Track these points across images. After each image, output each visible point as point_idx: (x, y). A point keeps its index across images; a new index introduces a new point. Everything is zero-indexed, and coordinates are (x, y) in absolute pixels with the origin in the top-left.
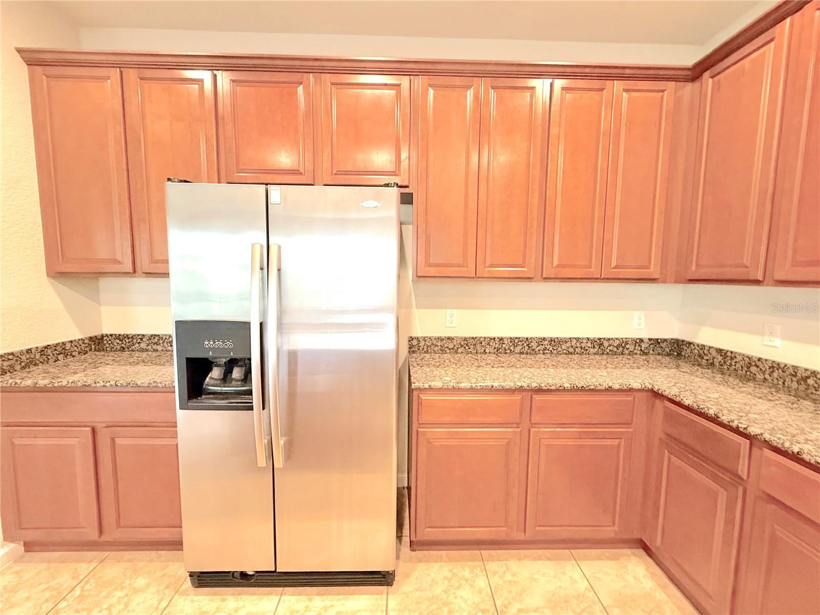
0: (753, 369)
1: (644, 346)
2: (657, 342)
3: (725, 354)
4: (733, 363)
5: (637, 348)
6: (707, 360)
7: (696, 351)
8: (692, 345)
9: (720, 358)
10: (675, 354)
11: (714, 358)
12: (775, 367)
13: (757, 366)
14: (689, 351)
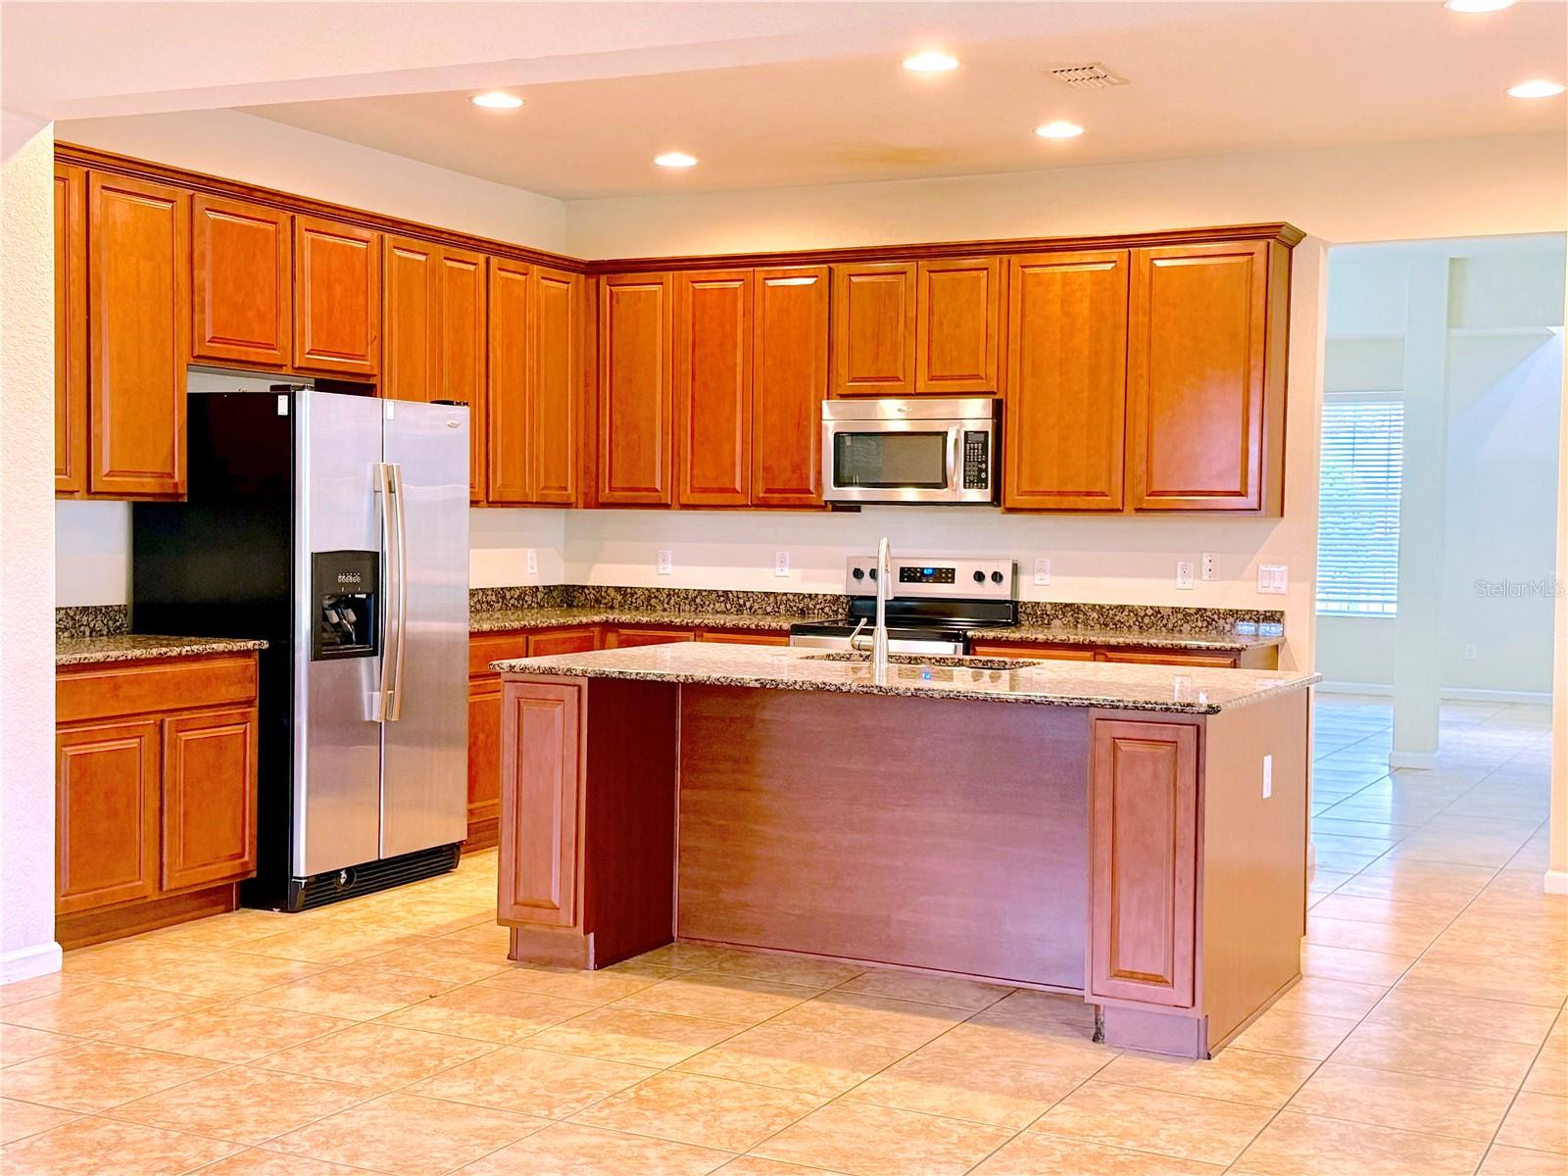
1: (539, 596)
3: (625, 591)
4: (634, 600)
5: (534, 599)
7: (592, 596)
9: (619, 598)
10: (567, 602)
11: (613, 599)
12: (672, 593)
14: (582, 598)
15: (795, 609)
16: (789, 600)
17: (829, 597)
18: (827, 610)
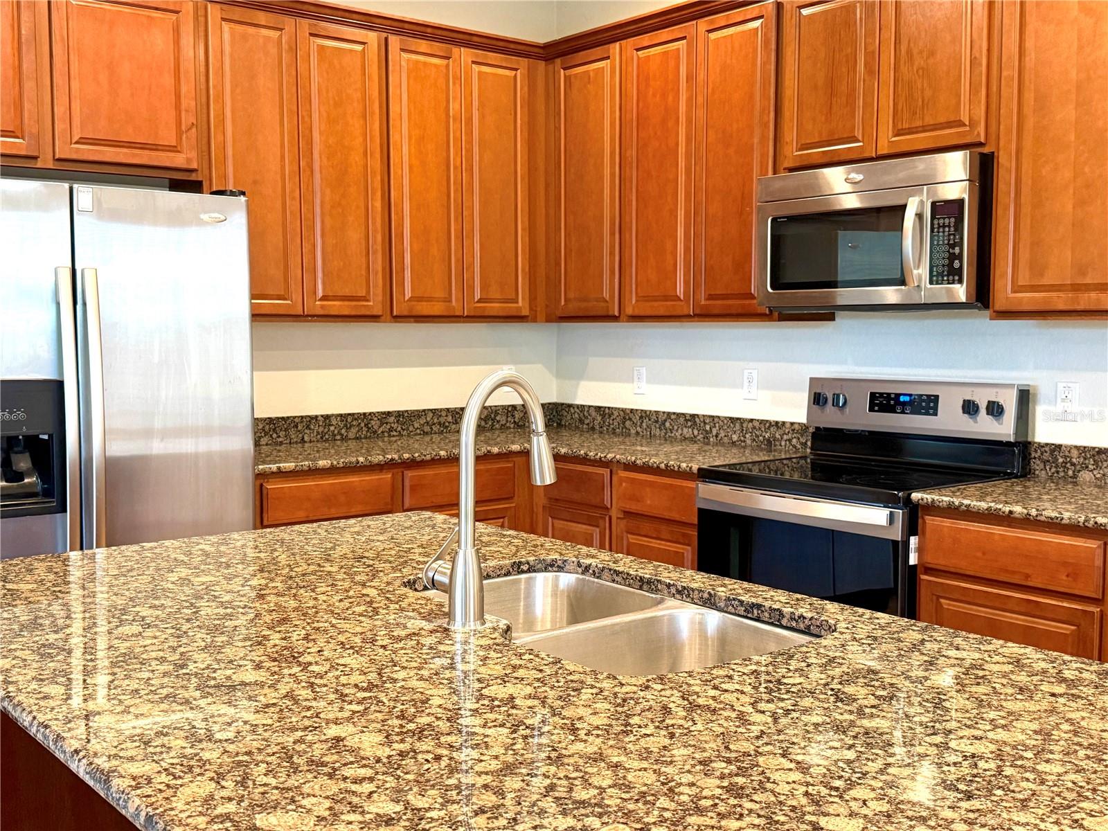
1: (517, 415)
4: (611, 422)
5: (509, 419)
6: (588, 424)
8: (572, 409)
9: (599, 418)
10: (555, 424)
11: (594, 420)
12: (645, 415)
13: (630, 419)
14: (569, 418)
15: (761, 438)
16: (754, 428)
17: (796, 426)
18: (794, 441)
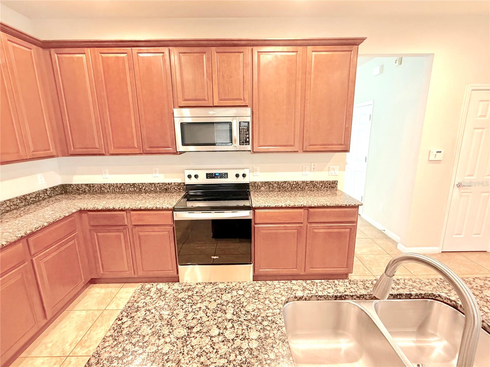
0: (103, 189)
1: (48, 192)
2: (53, 189)
3: (90, 185)
4: (94, 189)
5: (45, 195)
6: (82, 191)
7: (75, 188)
8: (72, 186)
9: (88, 188)
10: (63, 192)
11: (85, 189)
12: (110, 185)
13: (104, 187)
14: (71, 189)
15: (163, 188)
16: (160, 185)
18: (176, 188)
